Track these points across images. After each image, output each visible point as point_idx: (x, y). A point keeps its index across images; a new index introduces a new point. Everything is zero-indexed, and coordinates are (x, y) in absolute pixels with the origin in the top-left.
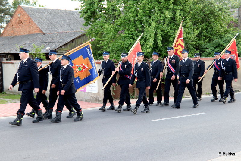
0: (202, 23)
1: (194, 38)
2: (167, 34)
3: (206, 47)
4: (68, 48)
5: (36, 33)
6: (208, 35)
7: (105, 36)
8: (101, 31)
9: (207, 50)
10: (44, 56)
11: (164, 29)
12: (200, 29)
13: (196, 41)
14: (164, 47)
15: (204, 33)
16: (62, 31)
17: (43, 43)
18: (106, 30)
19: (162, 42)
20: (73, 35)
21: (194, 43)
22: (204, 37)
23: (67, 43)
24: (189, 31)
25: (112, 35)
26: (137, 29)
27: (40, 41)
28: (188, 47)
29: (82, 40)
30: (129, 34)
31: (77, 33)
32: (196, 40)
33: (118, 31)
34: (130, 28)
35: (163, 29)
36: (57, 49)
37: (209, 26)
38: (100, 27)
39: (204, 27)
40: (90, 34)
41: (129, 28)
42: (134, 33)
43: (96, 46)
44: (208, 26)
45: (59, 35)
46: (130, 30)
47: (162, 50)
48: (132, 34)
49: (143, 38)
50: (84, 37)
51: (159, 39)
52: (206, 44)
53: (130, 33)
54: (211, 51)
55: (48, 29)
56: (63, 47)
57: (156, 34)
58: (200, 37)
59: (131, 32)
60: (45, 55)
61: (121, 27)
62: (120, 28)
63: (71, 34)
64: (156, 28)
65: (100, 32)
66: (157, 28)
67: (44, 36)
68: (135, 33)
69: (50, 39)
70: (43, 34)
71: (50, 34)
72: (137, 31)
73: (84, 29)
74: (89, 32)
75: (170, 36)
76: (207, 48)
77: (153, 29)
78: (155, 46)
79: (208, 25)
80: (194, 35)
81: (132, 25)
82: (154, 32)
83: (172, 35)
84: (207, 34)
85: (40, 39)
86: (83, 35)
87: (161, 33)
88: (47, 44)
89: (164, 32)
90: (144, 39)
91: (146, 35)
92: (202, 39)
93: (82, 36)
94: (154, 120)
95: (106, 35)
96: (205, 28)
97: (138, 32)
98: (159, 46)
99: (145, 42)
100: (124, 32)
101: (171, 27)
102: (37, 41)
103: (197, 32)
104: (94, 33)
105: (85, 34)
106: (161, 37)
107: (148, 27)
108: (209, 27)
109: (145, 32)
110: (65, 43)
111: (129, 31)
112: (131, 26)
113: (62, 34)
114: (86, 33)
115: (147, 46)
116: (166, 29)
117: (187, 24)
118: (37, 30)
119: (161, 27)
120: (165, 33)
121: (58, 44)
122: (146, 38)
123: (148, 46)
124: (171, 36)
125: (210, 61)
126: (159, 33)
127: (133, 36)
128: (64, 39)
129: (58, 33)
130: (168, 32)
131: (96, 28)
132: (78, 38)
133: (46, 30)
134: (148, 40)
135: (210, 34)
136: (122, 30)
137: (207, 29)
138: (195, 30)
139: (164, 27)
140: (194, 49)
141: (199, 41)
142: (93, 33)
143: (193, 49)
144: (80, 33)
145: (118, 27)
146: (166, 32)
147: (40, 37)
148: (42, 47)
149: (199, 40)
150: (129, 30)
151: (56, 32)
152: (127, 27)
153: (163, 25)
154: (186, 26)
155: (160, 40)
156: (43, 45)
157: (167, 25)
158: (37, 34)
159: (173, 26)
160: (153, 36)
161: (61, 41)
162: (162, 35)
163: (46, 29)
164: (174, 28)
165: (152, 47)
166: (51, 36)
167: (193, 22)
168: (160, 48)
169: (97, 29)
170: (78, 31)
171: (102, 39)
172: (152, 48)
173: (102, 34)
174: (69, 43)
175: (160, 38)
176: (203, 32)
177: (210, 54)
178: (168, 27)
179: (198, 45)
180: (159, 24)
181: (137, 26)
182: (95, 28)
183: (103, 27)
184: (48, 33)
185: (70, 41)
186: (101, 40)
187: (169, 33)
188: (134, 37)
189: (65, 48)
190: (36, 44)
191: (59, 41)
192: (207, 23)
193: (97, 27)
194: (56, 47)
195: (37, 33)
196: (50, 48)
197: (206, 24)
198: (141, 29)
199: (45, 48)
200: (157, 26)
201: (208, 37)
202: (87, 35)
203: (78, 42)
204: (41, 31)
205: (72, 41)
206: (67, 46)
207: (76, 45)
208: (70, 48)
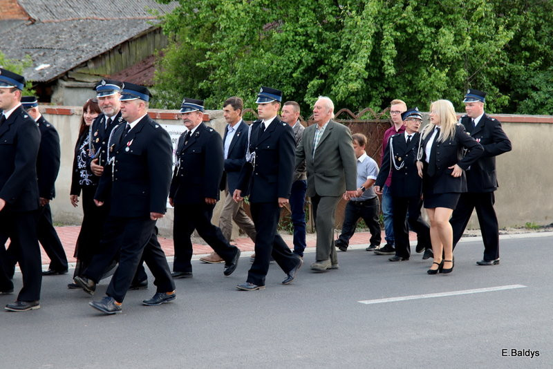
0: (524, 9)
1: (498, 53)
2: (412, 38)
3: (530, 82)
4: (106, 69)
5: (6, 19)
6: (541, 47)
7: (224, 37)
8: (211, 19)
9: (534, 94)
10: (29, 90)
11: (406, 22)
12: (517, 27)
13: (502, 65)
14: (404, 77)
15: (529, 38)
16: (89, 15)
17: (27, 51)
18: (224, 16)
19: (397, 62)
20: (124, 29)
21: (495, 69)
22: (528, 54)
23: (103, 55)
24: (481, 33)
25: (242, 34)
26: (321, 18)
27: (21, 43)
28: (475, 81)
29: (149, 45)
30: (296, 34)
31: (134, 23)
32: (502, 61)
33: (264, 22)
34: (301, 14)
35: (402, 22)
36: (72, 70)
37: (543, 17)
38: (207, 6)
39: (529, 22)
40: (176, 30)
41: (297, 14)
42: (312, 32)
43: (193, 67)
44: (541, 17)
45: (79, 27)
46: (301, 21)
47: (397, 87)
48: (307, 35)
49: (340, 48)
50: (158, 37)
51: (389, 51)
52: (532, 73)
53: (300, 30)
54: (547, 96)
55: (46, 8)
56: (91, 66)
57: (378, 36)
58: (515, 52)
59: (303, 26)
60: (33, 88)
61: (273, 9)
62: (269, 14)
63: (116, 25)
64: (381, 19)
65: (206, 25)
66: (384, 19)
67: (31, 27)
68: (315, 31)
69: (52, 39)
70: (30, 22)
71: (50, 23)
72: (323, 24)
73: (157, 13)
74: (172, 23)
75: (422, 45)
76: (535, 89)
77: (369, 20)
78: (374, 73)
79: (542, 14)
80: (496, 46)
81: (307, 6)
82: (373, 31)
83: (428, 43)
84: (537, 44)
85: (19, 38)
86: (155, 32)
87: (394, 34)
88: (42, 54)
89: (406, 31)
90: (341, 50)
91: (349, 40)
92: (520, 59)
93: (150, 33)
94: (366, 302)
95: (224, 33)
96: (532, 23)
97: (326, 30)
98: (386, 73)
99: (345, 59)
100: (282, 26)
101: (427, 17)
102: (9, 44)
103: (506, 37)
104: (190, 27)
105: (160, 28)
106: (394, 46)
107: (354, 12)
108: (546, 21)
109: (347, 30)
110: (96, 54)
111: (297, 25)
112: (304, 9)
113: (90, 24)
114: (163, 26)
115: (350, 71)
116: (411, 22)
117: (476, 9)
118: (12, 7)
119: (395, 16)
120: (409, 34)
121: (75, 55)
122: (348, 47)
123: (352, 74)
124: (426, 46)
125: (543, 126)
126: (389, 33)
127: (309, 41)
128: (95, 39)
129: (75, 22)
130: (416, 33)
131: (196, 10)
132: (137, 38)
133: (39, 9)
134: (354, 53)
135: (547, 44)
136: (277, 21)
137: (537, 28)
138: (501, 28)
139: (404, 15)
140: (493, 87)
141: (511, 65)
142: (187, 25)
143: (492, 89)
144: (145, 23)
145: (264, 9)
146: (410, 31)
147: (19, 30)
148: (24, 63)
149: (512, 61)
150: (298, 20)
151: (70, 18)
152: (291, 11)
153: (404, 8)
154: (472, 14)
155: (388, 57)
156: (28, 55)
157: (416, 9)
158: (11, 21)
159: (434, 15)
160: (369, 41)
161: (85, 45)
162: (396, 42)
163: (41, 6)
164: (436, 19)
165: (366, 75)
166: (55, 29)
167: (498, 4)
168: (390, 80)
169: (199, 13)
170: (137, 17)
171: (213, 44)
172: (365, 80)
173: (213, 29)
174: (109, 52)
175: (391, 49)
176: (525, 36)
177: (542, 105)
178: (419, 16)
179: (506, 75)
180: (390, 6)
181: (322, 10)
182: (191, 10)
183: (218, 8)
184: (44, 20)
185: (114, 48)
186: (208, 48)
187: (421, 36)
188: (313, 43)
189: (96, 68)
190: (7, 53)
191: (79, 45)
192: (540, 9)
193: (199, 8)
194: (70, 64)
195: (11, 17)
196: (48, 65)
197: (535, 12)
198: (333, 20)
199: (36, 66)
200: (384, 10)
201: (541, 54)
202: (165, 31)
203: (138, 53)
204: (23, 12)
205: (119, 48)
206: (103, 63)
207: (132, 60)
208: (113, 70)
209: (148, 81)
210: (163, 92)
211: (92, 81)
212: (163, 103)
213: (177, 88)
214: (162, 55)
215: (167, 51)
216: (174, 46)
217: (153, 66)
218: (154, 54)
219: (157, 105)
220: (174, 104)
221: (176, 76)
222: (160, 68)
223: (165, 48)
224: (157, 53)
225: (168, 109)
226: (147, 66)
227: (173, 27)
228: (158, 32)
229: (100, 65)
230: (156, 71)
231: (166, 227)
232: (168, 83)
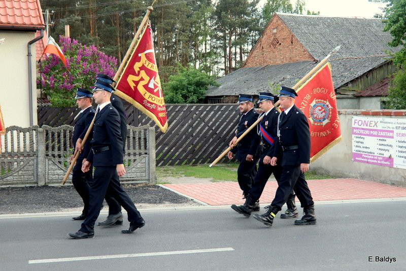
4: (359, 87)
5: (301, 61)
16: (348, 56)
23: (357, 78)
29: (384, 71)
31: (375, 59)
36: (339, 88)
40: (402, 62)
45: (343, 63)
50: (390, 67)
55: (324, 54)
56: (350, 85)
63: (365, 61)
67: (315, 65)
70: (315, 62)
73: (390, 53)
74: (399, 58)
86: (388, 63)
93: (385, 64)
102: (303, 75)
105: (392, 61)
110: (353, 78)
113: (349, 61)
114: (394, 60)
118: (305, 54)
121: (340, 79)
128: (352, 70)
129: (340, 61)
132: (377, 68)
133: (320, 54)
144: (382, 59)
151: (338, 59)
158: (304, 62)
161: (346, 73)
170: (377, 55)
174: (361, 77)
185: (363, 74)
189: (353, 86)
191: (343, 74)
194: (338, 85)
195: (303, 60)
202: (395, 63)
203: (378, 77)
204: (311, 56)
205: (366, 75)
206: (357, 83)
207: (374, 81)
208: (363, 88)
209: (384, 93)
210: (394, 99)
211: (351, 94)
212: (394, 105)
213: (402, 96)
214: (392, 77)
215: (396, 75)
216: (400, 72)
217: (387, 84)
218: (388, 76)
219: (390, 107)
220: (400, 106)
221: (401, 89)
222: (392, 85)
223: (395, 73)
224: (390, 76)
225: (397, 109)
226: (384, 84)
227: (400, 60)
228: (390, 63)
229: (355, 84)
230: (389, 87)
231: (398, 180)
232: (396, 94)
